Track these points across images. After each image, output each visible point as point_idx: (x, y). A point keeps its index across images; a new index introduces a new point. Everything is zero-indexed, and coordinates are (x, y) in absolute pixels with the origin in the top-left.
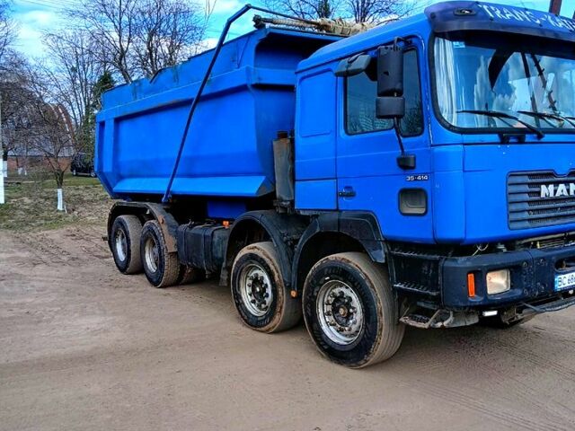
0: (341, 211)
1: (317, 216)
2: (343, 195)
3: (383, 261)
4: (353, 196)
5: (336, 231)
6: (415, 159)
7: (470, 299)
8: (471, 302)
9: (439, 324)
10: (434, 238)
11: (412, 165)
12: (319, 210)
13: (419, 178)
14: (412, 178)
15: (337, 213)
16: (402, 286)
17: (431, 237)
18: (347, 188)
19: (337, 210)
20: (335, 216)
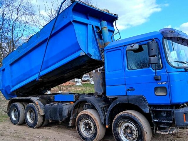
0: (128, 96)
1: (117, 98)
2: (129, 90)
3: (149, 112)
4: (133, 90)
5: (127, 103)
6: (161, 77)
7: (185, 123)
8: (185, 124)
9: (171, 132)
10: (171, 103)
11: (160, 79)
12: (118, 96)
13: (163, 83)
14: (160, 83)
15: (127, 96)
16: (157, 120)
17: (170, 102)
18: (130, 87)
19: (126, 95)
20: (126, 97)
